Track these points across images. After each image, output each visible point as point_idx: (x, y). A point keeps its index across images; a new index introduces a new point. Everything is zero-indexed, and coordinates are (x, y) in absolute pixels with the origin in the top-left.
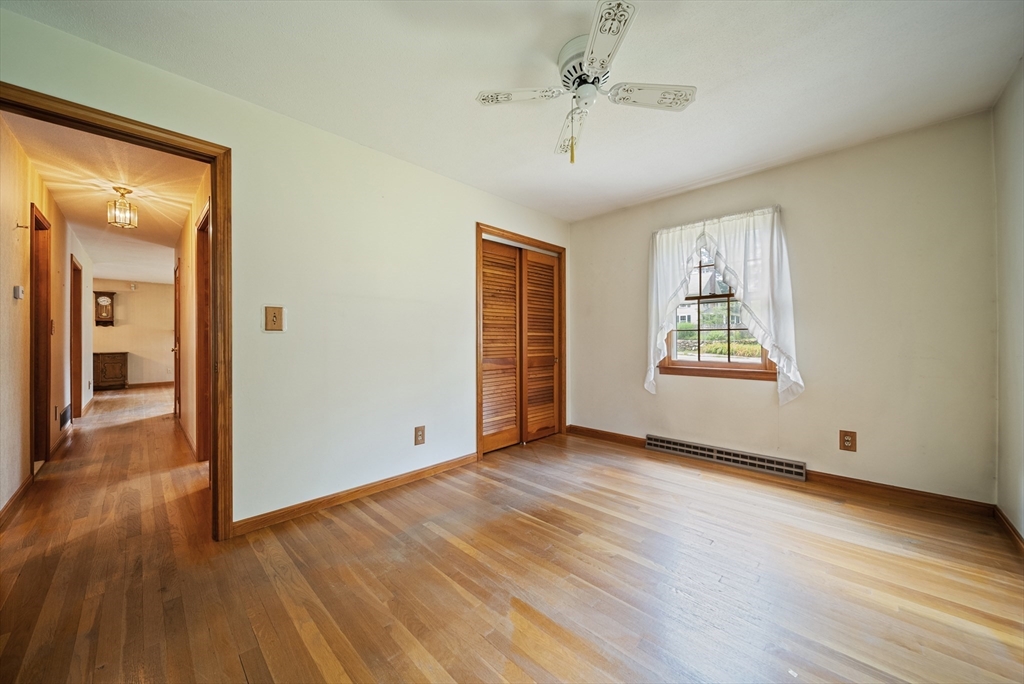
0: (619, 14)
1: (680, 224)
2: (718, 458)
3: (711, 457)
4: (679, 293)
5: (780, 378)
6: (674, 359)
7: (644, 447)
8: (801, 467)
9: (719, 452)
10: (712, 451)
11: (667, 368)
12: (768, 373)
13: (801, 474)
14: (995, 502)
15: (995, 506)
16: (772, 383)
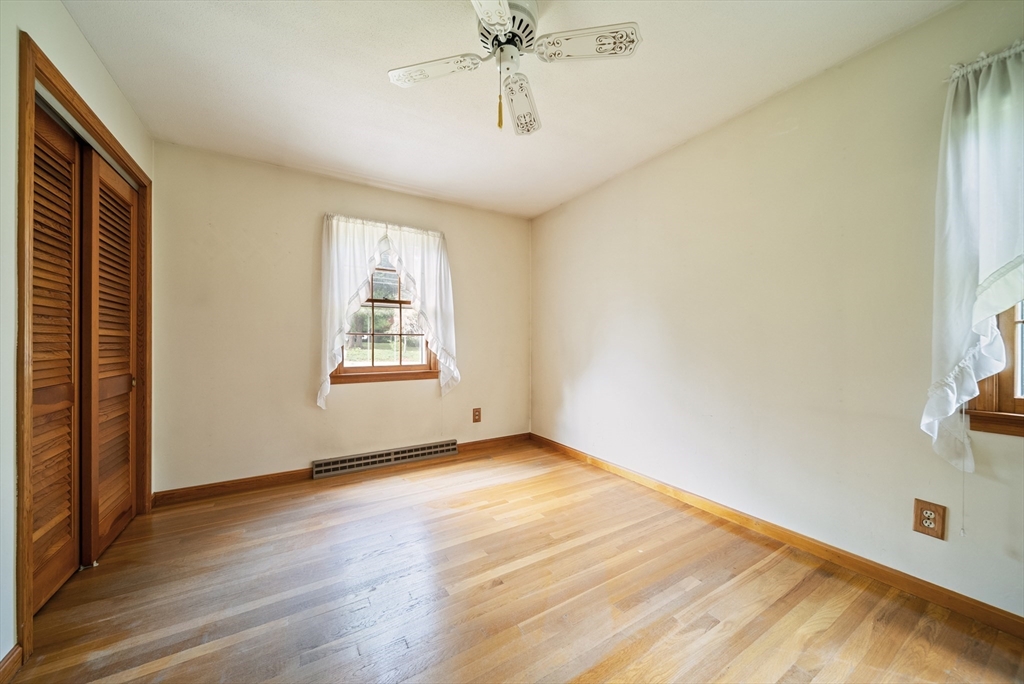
0: (622, 45)
1: (363, 218)
2: (396, 459)
3: (390, 460)
4: (360, 292)
5: (441, 375)
6: (347, 364)
7: (312, 478)
8: (454, 444)
9: (396, 453)
10: (389, 454)
11: (340, 377)
12: (430, 372)
13: (455, 449)
14: (530, 431)
15: (530, 434)
16: (435, 381)
